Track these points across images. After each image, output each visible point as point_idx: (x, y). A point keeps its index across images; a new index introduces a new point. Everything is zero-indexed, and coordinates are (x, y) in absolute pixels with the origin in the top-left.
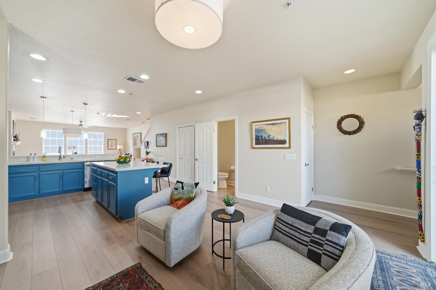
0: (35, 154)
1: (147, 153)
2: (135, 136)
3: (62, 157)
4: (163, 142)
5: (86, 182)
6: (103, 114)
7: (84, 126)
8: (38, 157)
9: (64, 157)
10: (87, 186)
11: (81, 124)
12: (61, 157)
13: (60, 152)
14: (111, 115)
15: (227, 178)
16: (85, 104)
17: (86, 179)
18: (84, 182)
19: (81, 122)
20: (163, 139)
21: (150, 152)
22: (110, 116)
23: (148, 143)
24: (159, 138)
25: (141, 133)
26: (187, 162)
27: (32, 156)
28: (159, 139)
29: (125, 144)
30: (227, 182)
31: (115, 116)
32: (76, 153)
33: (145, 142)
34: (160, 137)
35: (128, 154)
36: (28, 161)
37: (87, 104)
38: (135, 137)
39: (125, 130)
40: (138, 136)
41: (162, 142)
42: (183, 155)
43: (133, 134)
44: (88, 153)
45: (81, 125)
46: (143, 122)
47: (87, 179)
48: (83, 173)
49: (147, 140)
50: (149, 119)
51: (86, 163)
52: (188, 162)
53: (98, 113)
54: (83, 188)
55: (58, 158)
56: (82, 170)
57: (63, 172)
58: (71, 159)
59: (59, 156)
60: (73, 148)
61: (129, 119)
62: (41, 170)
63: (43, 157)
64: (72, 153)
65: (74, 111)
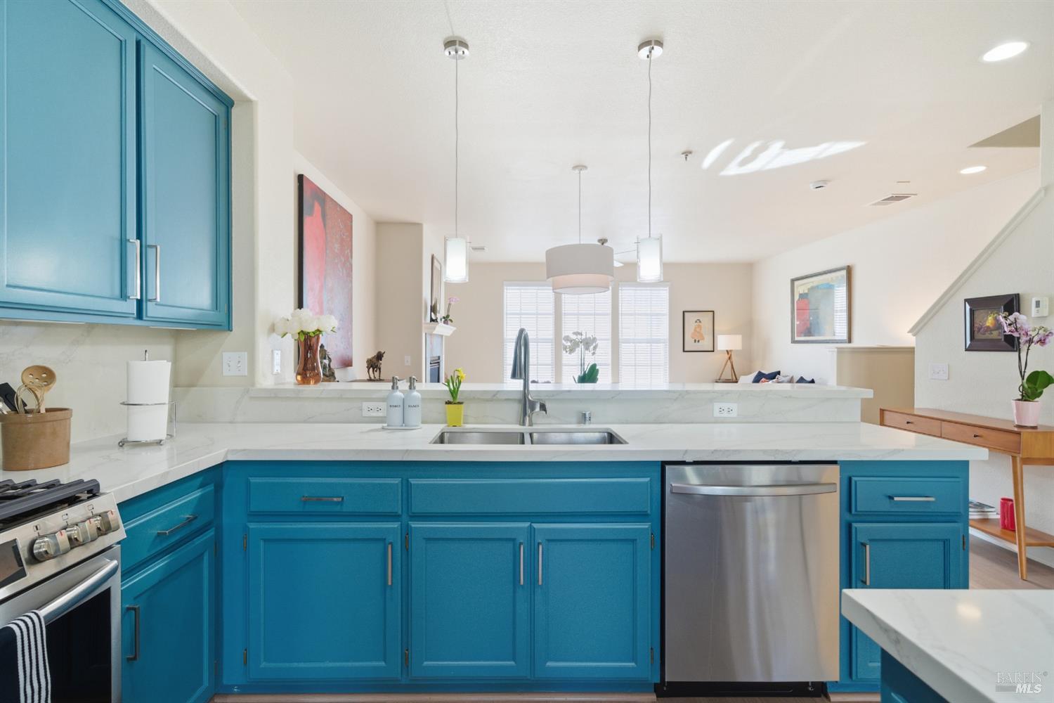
0: (412, 385)
2: (801, 288)
3: (536, 407)
6: (711, 158)
9: (542, 407)
12: (531, 406)
13: (521, 368)
14: (753, 156)
22: (745, 162)
23: (1013, 306)
25: (849, 269)
27: (399, 392)
31: (773, 155)
32: (592, 376)
33: (976, 304)
38: (802, 296)
39: (747, 271)
43: (793, 281)
53: (687, 154)
55: (516, 408)
56: (646, 526)
57: (532, 531)
58: (579, 423)
59: (520, 396)
60: (582, 346)
61: (825, 181)
62: (417, 508)
63: (448, 403)
64: (578, 373)
65: (585, 167)
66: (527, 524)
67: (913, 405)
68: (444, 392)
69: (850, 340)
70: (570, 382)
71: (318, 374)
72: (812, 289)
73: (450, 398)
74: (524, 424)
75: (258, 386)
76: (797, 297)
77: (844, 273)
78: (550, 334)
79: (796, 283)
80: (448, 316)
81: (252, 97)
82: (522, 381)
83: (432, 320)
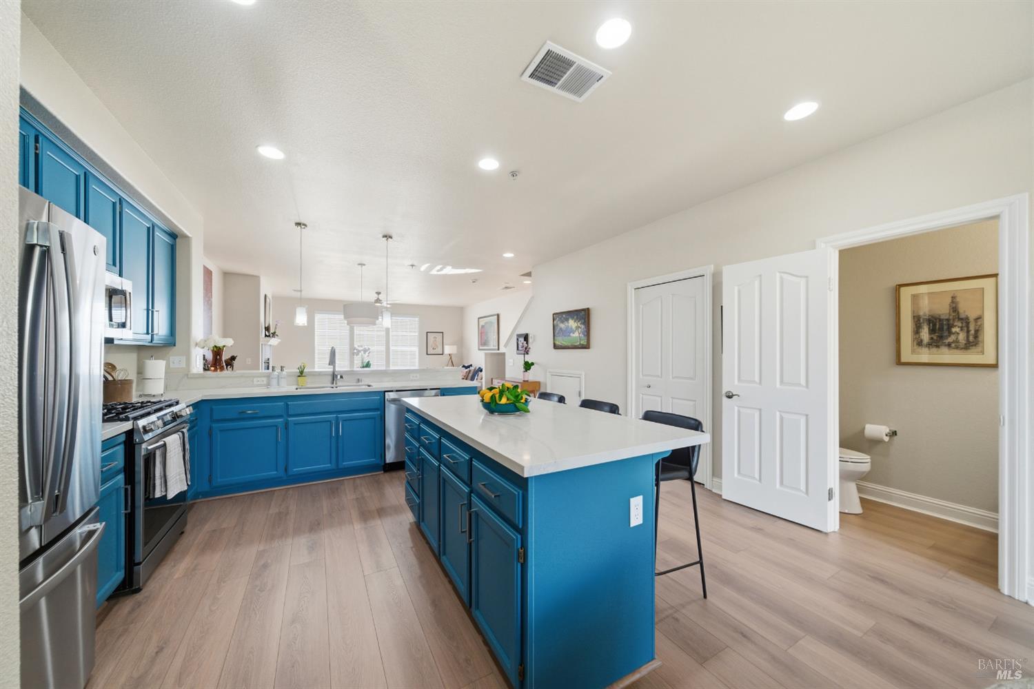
0: (282, 369)
1: (528, 366)
2: (482, 322)
3: (339, 377)
4: (576, 334)
5: (389, 447)
6: (423, 268)
7: (384, 304)
8: (290, 375)
9: (341, 377)
10: (390, 457)
11: (378, 298)
12: (337, 376)
13: (332, 362)
14: (441, 269)
15: (864, 472)
16: (388, 237)
17: (388, 441)
18: (384, 447)
19: (378, 293)
20: (578, 328)
21: (533, 364)
22: (438, 271)
23: (526, 338)
24: (562, 322)
25: (498, 315)
26: (672, 398)
27: (276, 373)
28: (562, 326)
29: (461, 343)
30: (860, 489)
31: (449, 270)
32: (368, 365)
33: (519, 336)
34: (567, 320)
35: (468, 367)
36: (268, 385)
37: (391, 237)
38: (483, 327)
39: (460, 311)
40: (491, 323)
41: (571, 334)
42: (658, 376)
43: (479, 318)
44: (392, 368)
45: (378, 301)
46: (508, 285)
47: (391, 441)
48: (381, 420)
49: (524, 332)
50: (529, 274)
51: (389, 396)
52: (675, 401)
53: (412, 266)
54: (383, 464)
55: (330, 378)
56: (379, 413)
57: (337, 418)
58: (357, 382)
59: (332, 373)
60: (362, 352)
61: (476, 280)
62: (291, 412)
63: (299, 376)
64: (360, 365)
65: (364, 265)
66: (335, 415)
67: (505, 375)
68: (296, 372)
69: (498, 349)
70: (357, 368)
71: (223, 366)
72: (486, 323)
73: (299, 374)
74: (333, 383)
75: (192, 372)
76: (480, 327)
77: (496, 317)
78: (347, 348)
79: (480, 320)
80: (275, 333)
81: (190, 235)
82: (332, 367)
83: (266, 336)
